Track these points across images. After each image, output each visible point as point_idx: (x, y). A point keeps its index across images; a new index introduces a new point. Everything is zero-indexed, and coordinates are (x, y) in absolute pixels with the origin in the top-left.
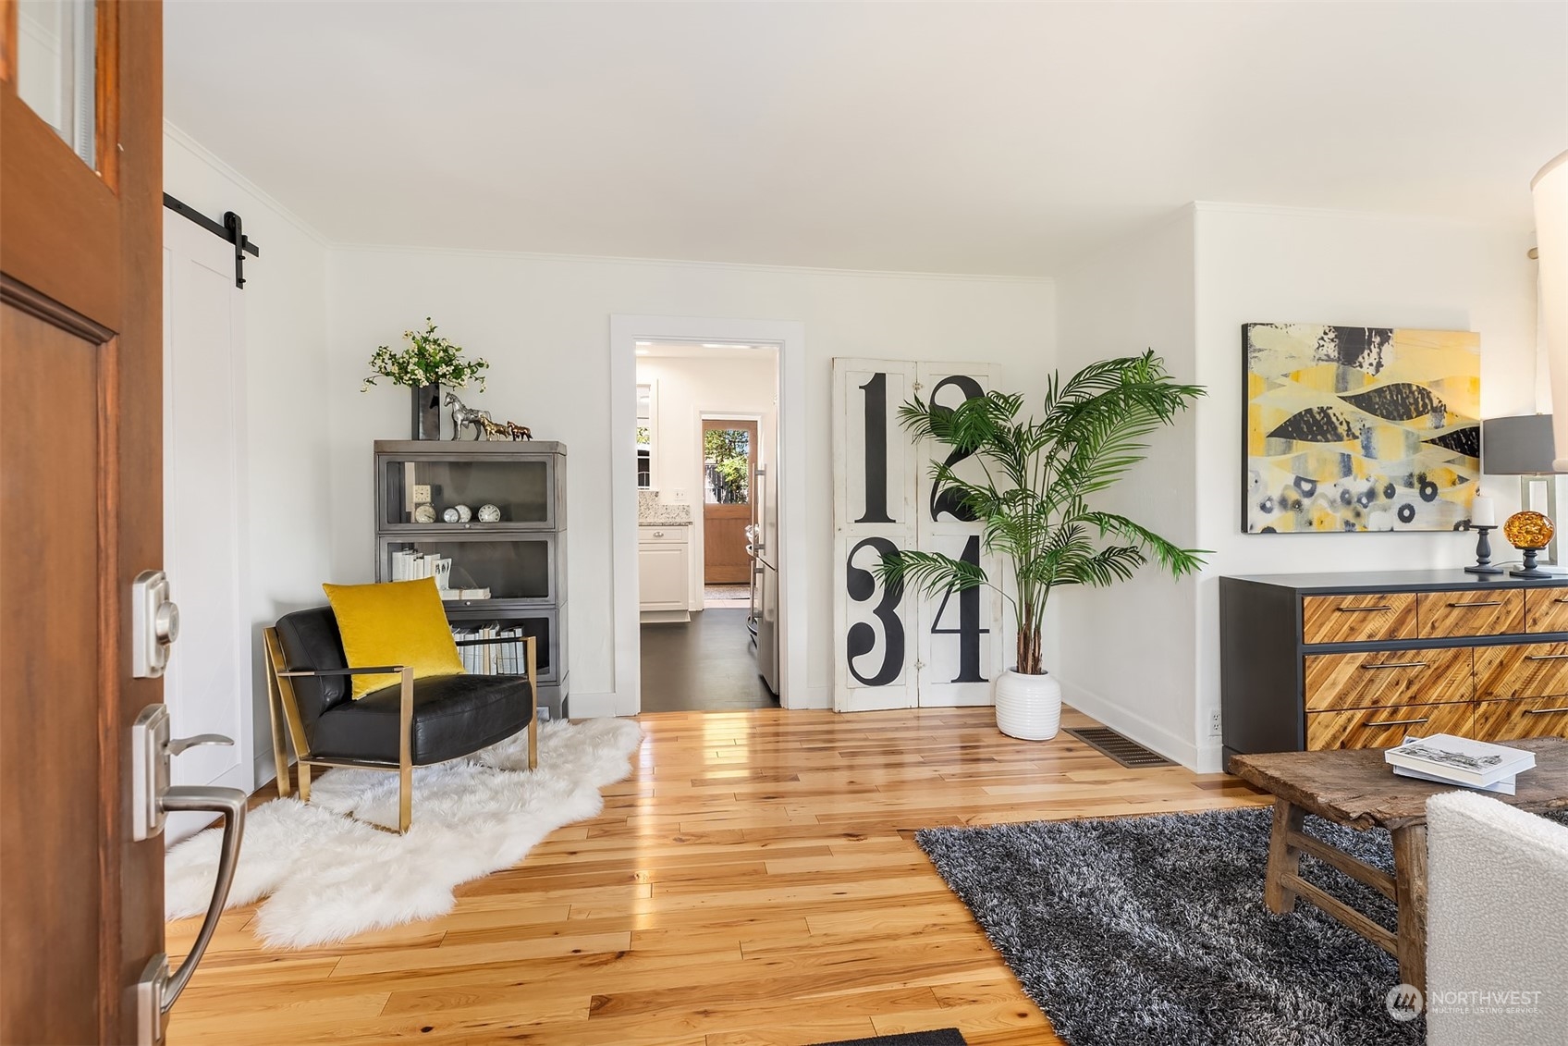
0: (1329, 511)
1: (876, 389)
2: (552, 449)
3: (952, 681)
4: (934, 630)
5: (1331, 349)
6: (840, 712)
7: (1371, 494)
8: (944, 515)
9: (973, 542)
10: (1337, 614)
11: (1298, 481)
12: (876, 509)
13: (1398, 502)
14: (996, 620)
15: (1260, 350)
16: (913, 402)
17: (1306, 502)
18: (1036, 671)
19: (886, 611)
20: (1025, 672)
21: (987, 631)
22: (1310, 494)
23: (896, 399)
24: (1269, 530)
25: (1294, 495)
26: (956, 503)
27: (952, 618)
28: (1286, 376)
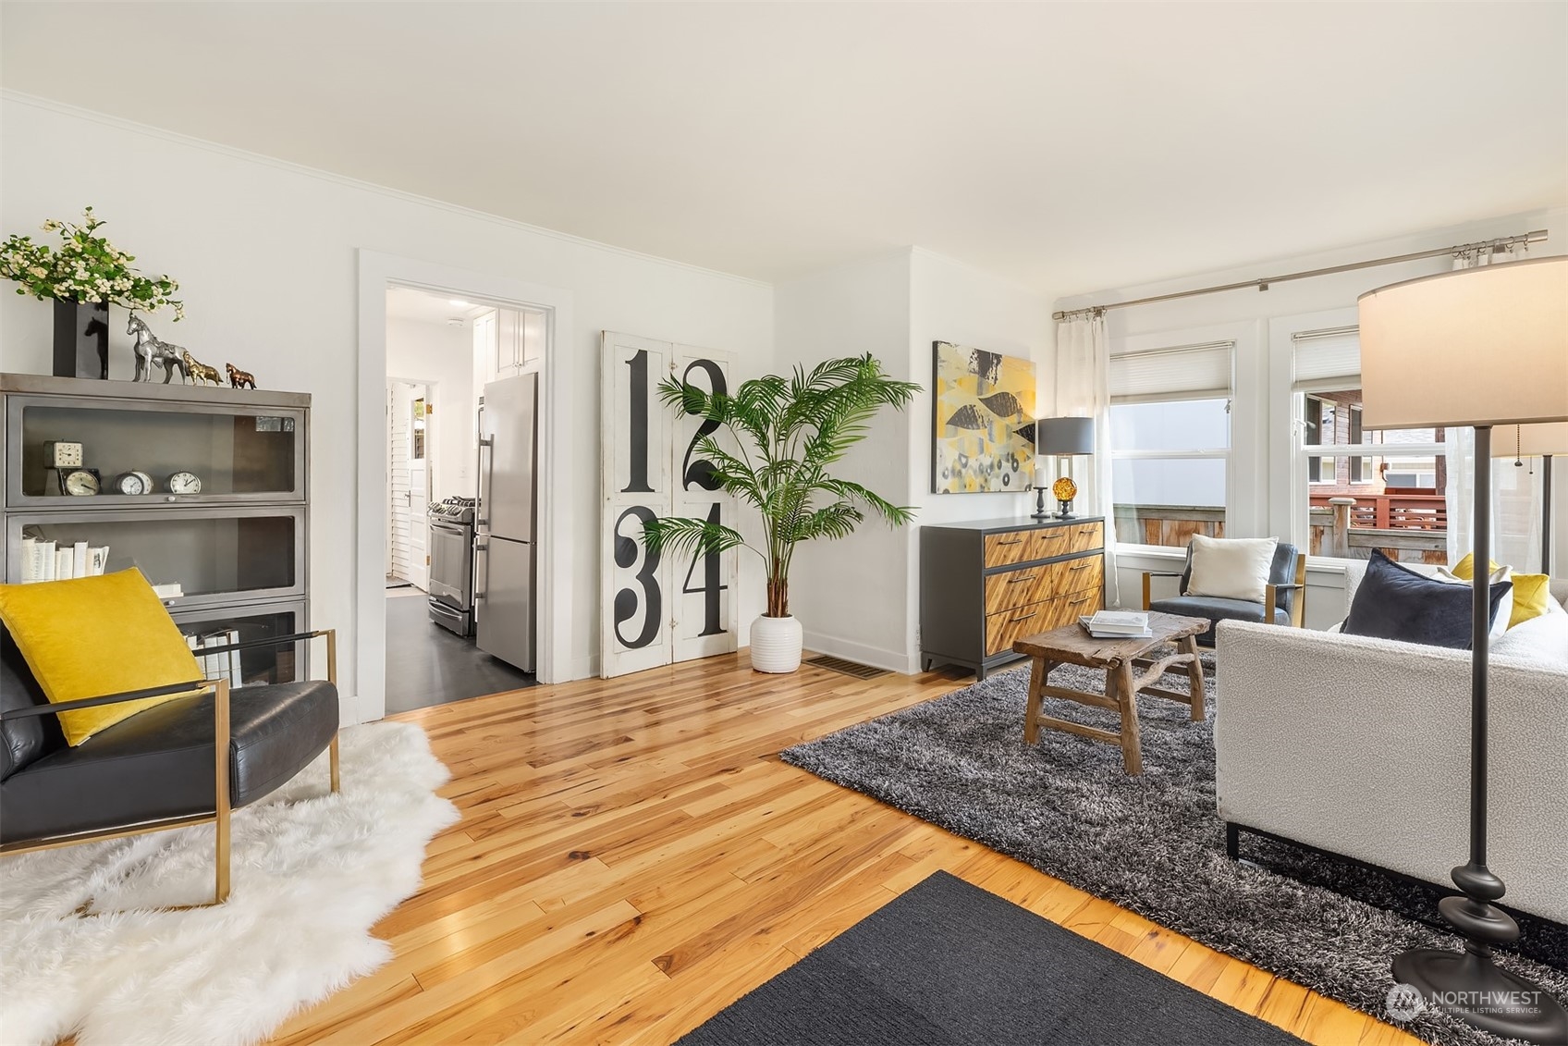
0: (973, 477)
1: (639, 364)
2: (303, 403)
3: (699, 635)
4: (685, 591)
5: (975, 365)
6: (607, 678)
7: (992, 466)
8: (693, 485)
9: (716, 508)
10: (999, 546)
11: (961, 455)
12: (639, 481)
13: (1003, 471)
14: (733, 577)
15: (944, 361)
16: (669, 380)
17: (963, 471)
18: (784, 615)
19: (647, 577)
20: (776, 616)
21: (726, 587)
22: (965, 466)
23: (656, 377)
24: (946, 492)
25: (958, 467)
26: (703, 475)
27: (699, 579)
28: (955, 381)
